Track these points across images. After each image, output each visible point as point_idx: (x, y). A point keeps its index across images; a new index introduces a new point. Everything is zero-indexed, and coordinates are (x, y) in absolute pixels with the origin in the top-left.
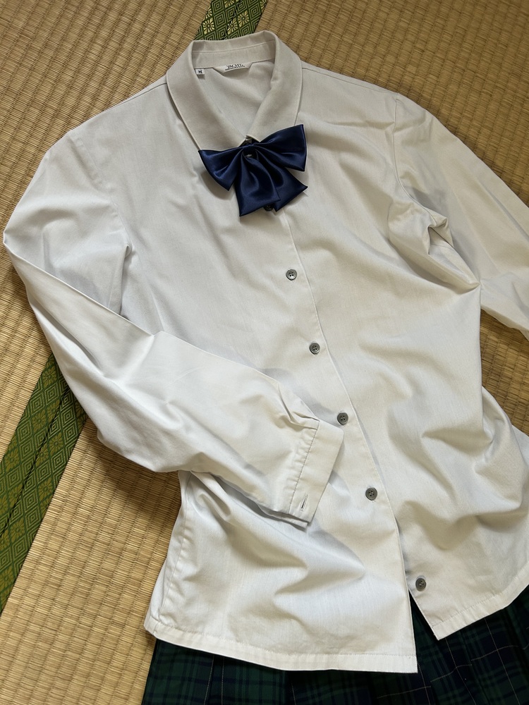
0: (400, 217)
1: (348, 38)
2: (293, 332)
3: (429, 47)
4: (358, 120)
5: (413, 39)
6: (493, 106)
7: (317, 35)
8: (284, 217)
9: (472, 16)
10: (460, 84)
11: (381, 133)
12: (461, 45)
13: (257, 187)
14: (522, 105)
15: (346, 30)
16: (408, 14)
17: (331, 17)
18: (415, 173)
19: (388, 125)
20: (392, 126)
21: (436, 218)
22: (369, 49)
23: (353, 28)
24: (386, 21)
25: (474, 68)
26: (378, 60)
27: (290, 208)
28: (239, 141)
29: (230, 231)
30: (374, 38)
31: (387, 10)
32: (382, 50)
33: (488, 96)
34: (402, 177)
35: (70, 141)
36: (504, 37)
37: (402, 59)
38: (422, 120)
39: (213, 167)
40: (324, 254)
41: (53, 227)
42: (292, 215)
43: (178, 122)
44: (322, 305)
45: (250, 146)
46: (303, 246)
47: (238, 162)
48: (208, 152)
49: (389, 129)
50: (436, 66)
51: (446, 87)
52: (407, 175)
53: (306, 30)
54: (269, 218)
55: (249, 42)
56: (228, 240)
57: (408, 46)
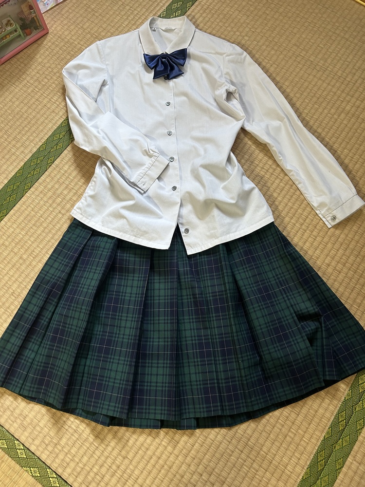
0: (219, 88)
1: (220, 24)
2: (161, 124)
3: (257, 31)
4: (213, 52)
5: (250, 27)
6: (281, 56)
7: (208, 22)
8: (172, 83)
9: (281, 21)
10: (267, 46)
11: (221, 57)
12: (272, 31)
13: (162, 69)
14: (296, 58)
15: (221, 21)
16: (251, 18)
17: (216, 16)
18: (231, 73)
19: (225, 53)
20: (226, 54)
21: (232, 88)
22: (229, 29)
23: (224, 21)
24: (240, 19)
25: (277, 41)
26: (232, 33)
27: (174, 80)
28: (160, 53)
29: (148, 84)
30: (233, 25)
31: (242, 15)
32: (235, 30)
33: (280, 52)
34: (225, 74)
35: (97, 44)
36: (295, 31)
37: (243, 34)
38: (242, 54)
39: (147, 60)
40: (184, 98)
41: (82, 71)
42: (175, 83)
43: (140, 45)
44: (178, 118)
45: (165, 56)
46: (176, 95)
47: (158, 60)
48: (147, 55)
49: (224, 55)
50: (258, 38)
51: (261, 46)
52: (227, 74)
53: (203, 19)
54: (166, 82)
55: (177, 20)
56: (146, 87)
57: (247, 29)
